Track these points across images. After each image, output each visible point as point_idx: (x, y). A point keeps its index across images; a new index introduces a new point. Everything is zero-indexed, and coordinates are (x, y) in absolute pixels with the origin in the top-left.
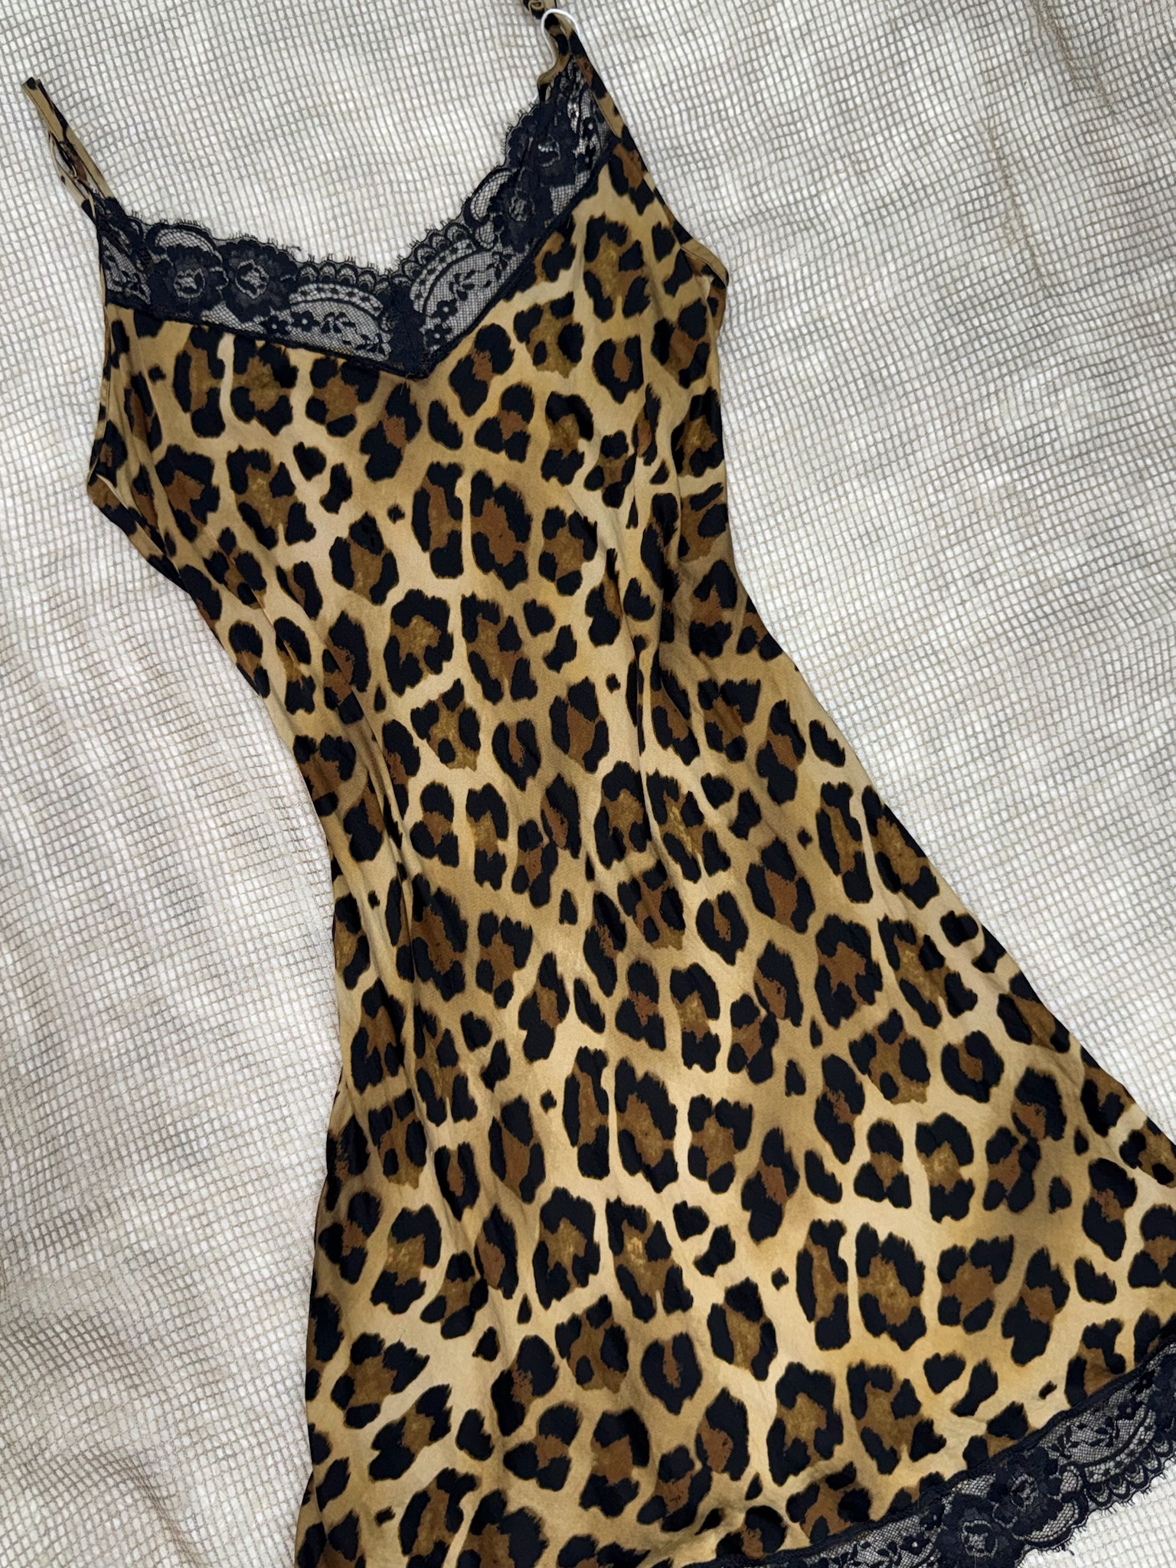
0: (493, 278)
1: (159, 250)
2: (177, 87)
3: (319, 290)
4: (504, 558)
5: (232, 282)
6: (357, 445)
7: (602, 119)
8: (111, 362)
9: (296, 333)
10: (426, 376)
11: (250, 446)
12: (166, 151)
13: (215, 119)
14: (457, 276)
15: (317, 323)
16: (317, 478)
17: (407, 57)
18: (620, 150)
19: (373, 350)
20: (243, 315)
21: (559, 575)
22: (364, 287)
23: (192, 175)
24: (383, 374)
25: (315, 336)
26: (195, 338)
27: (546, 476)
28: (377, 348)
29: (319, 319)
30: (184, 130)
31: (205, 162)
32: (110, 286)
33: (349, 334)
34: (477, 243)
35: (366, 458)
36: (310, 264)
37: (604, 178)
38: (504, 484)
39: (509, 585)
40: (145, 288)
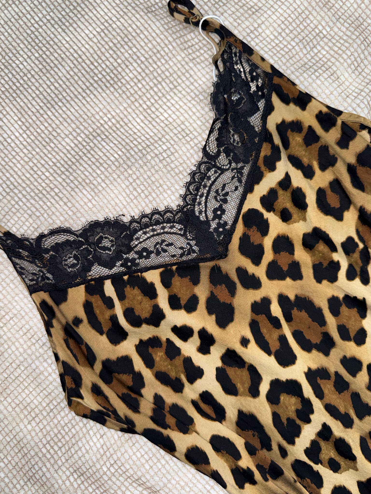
0: (237, 184)
1: (47, 251)
2: (14, 153)
3: (145, 233)
4: (316, 339)
5: (95, 250)
6: (205, 312)
7: (257, 67)
8: (48, 326)
9: (143, 263)
10: (226, 256)
11: (145, 338)
12: (24, 192)
13: (43, 162)
14: (217, 192)
15: (152, 252)
16: (191, 339)
17: (132, 79)
18: (276, 80)
19: (189, 254)
20: (110, 265)
21: (352, 335)
22: (169, 221)
23: (44, 199)
24: (201, 264)
25: (154, 260)
26: (89, 290)
27: (319, 281)
28: (191, 251)
29: (152, 249)
30: (28, 175)
31: (48, 189)
32: (28, 282)
33: (172, 250)
34: (219, 168)
35: (214, 317)
36: (133, 220)
37: (275, 99)
38: (296, 296)
39: (327, 354)
40: (49, 275)
